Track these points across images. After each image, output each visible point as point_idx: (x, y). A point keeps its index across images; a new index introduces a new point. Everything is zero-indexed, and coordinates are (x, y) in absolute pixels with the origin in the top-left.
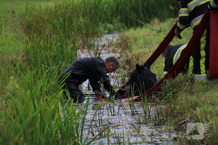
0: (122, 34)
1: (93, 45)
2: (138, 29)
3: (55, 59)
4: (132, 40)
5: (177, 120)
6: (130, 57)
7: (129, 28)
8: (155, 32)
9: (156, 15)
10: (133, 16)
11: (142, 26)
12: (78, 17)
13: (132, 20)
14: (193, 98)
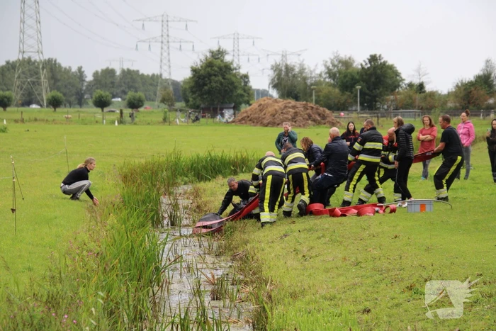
0: (194, 186)
1: (173, 193)
2: (207, 182)
3: (144, 202)
4: (202, 191)
5: (232, 252)
6: (200, 203)
7: (200, 182)
8: (219, 185)
9: (220, 172)
10: (203, 173)
11: (210, 180)
12: (163, 171)
13: (202, 175)
14: (245, 237)
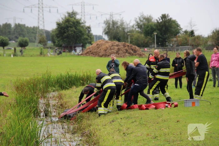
0: (59, 92)
1: (46, 97)
2: (67, 90)
3: (29, 103)
4: (64, 95)
5: (82, 131)
6: (62, 103)
7: (62, 90)
8: (74, 92)
9: (74, 84)
10: (64, 85)
11: (68, 89)
12: (40, 84)
13: (64, 86)
14: (89, 122)
